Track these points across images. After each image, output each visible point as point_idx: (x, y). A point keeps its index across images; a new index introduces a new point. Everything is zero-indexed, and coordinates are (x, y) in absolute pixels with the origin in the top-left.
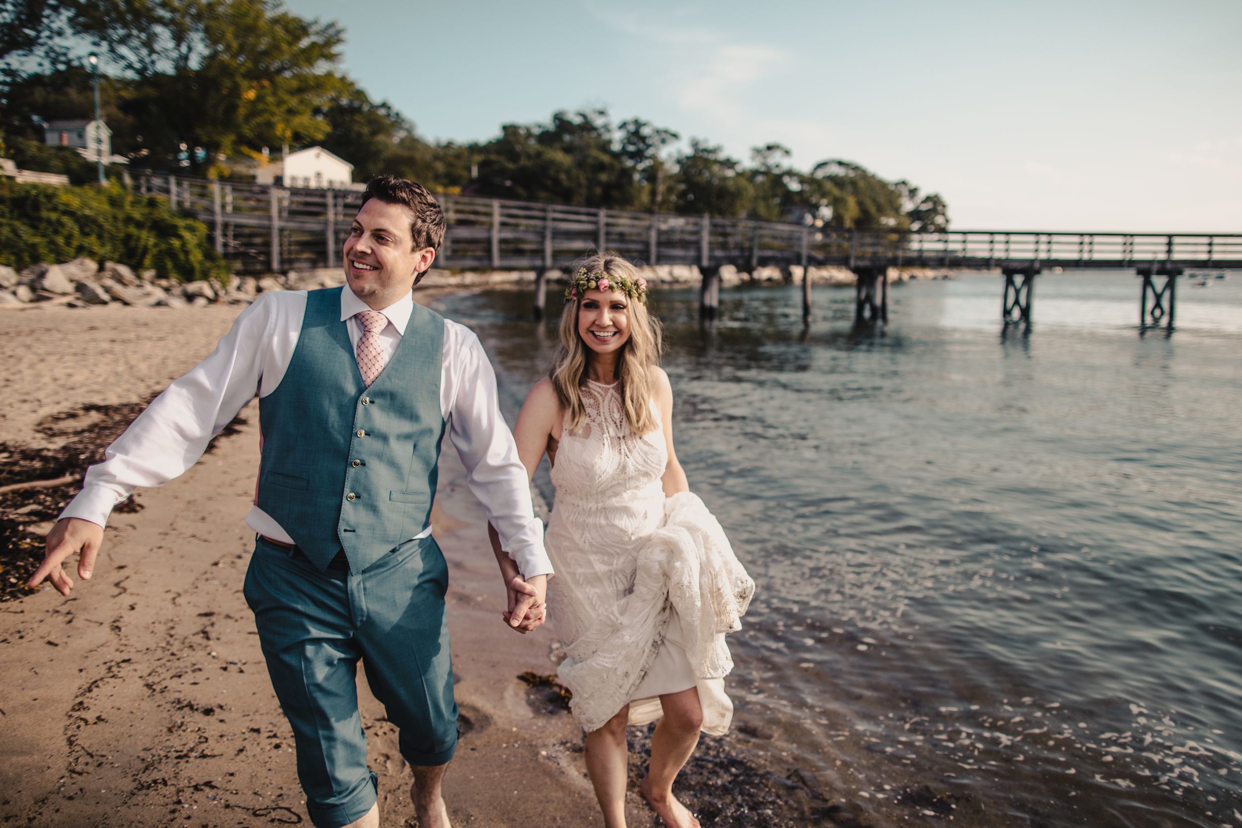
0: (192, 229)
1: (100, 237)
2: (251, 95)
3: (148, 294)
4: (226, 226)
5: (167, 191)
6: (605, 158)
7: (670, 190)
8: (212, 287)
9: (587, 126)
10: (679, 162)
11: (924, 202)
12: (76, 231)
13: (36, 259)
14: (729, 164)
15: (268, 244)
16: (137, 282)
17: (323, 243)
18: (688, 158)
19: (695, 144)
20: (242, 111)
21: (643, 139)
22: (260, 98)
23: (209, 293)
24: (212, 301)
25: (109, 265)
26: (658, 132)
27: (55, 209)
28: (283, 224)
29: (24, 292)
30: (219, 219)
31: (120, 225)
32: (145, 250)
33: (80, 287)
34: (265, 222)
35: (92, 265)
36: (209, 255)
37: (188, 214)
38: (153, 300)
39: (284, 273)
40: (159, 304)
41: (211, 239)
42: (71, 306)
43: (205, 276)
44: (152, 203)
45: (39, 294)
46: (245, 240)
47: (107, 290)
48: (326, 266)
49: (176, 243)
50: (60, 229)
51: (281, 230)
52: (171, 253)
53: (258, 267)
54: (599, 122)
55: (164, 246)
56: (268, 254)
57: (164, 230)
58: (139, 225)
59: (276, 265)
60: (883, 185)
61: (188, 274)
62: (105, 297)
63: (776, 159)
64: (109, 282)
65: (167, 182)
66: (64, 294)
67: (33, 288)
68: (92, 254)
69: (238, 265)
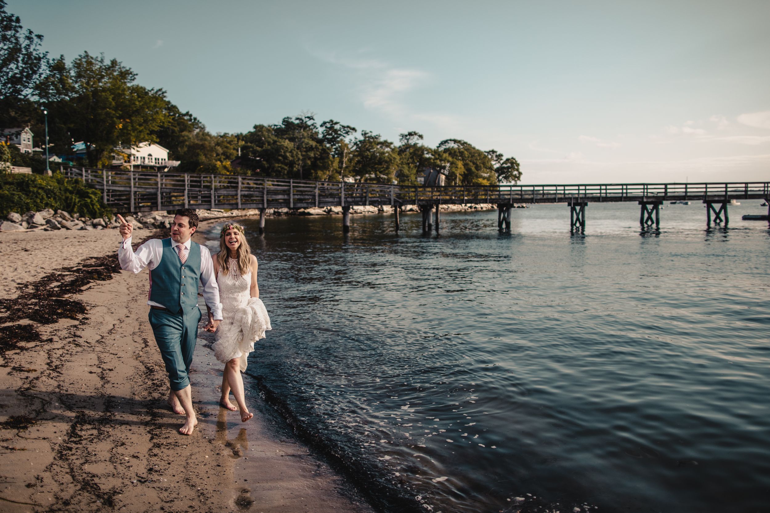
0: (95, 194)
1: (55, 199)
2: (121, 126)
3: (77, 225)
4: (109, 190)
5: (81, 175)
6: (313, 144)
7: (350, 160)
8: (104, 221)
9: (303, 126)
10: (356, 144)
11: (505, 163)
12: (45, 197)
13: (29, 210)
14: (386, 144)
15: (129, 199)
16: (71, 219)
17: (156, 198)
18: (360, 141)
19: (365, 134)
20: (115, 134)
21: (336, 131)
22: (125, 127)
23: (103, 223)
24: (104, 227)
25: (59, 211)
26: (344, 127)
27: (35, 187)
28: (136, 189)
29: (24, 224)
30: (105, 188)
31: (62, 192)
32: (75, 204)
33: (48, 222)
34: (128, 189)
35: (53, 212)
36: (102, 205)
37: (91, 186)
38: (79, 227)
39: (136, 213)
40: (82, 229)
41: (102, 198)
42: (46, 230)
43: (101, 216)
44: (77, 182)
45: (32, 225)
46: (117, 198)
47: (60, 223)
48: (157, 210)
49: (89, 201)
50: (38, 195)
51: (135, 192)
52: (86, 205)
53: (124, 210)
54: (310, 123)
55: (83, 202)
56: (129, 204)
57: (83, 195)
58: (71, 192)
59: (132, 210)
60: (479, 153)
61: (94, 215)
62: (59, 226)
63: (413, 140)
64: (60, 219)
65: (82, 171)
66: (42, 225)
67: (28, 223)
68: (52, 207)
69: (115, 210)
